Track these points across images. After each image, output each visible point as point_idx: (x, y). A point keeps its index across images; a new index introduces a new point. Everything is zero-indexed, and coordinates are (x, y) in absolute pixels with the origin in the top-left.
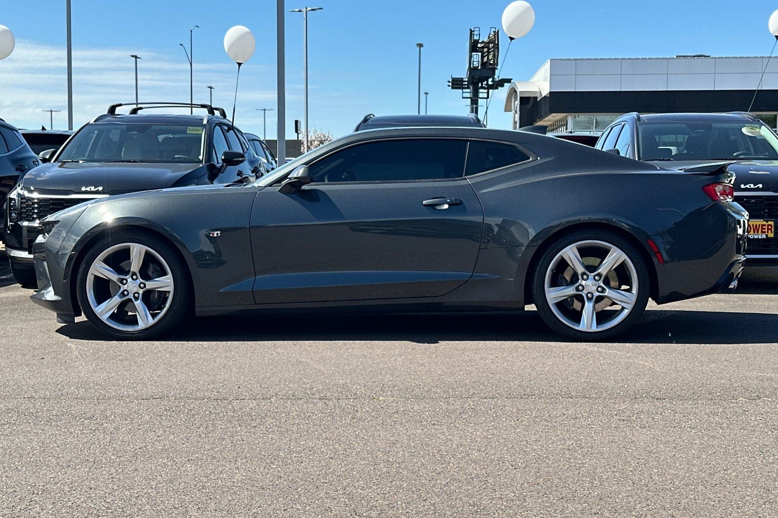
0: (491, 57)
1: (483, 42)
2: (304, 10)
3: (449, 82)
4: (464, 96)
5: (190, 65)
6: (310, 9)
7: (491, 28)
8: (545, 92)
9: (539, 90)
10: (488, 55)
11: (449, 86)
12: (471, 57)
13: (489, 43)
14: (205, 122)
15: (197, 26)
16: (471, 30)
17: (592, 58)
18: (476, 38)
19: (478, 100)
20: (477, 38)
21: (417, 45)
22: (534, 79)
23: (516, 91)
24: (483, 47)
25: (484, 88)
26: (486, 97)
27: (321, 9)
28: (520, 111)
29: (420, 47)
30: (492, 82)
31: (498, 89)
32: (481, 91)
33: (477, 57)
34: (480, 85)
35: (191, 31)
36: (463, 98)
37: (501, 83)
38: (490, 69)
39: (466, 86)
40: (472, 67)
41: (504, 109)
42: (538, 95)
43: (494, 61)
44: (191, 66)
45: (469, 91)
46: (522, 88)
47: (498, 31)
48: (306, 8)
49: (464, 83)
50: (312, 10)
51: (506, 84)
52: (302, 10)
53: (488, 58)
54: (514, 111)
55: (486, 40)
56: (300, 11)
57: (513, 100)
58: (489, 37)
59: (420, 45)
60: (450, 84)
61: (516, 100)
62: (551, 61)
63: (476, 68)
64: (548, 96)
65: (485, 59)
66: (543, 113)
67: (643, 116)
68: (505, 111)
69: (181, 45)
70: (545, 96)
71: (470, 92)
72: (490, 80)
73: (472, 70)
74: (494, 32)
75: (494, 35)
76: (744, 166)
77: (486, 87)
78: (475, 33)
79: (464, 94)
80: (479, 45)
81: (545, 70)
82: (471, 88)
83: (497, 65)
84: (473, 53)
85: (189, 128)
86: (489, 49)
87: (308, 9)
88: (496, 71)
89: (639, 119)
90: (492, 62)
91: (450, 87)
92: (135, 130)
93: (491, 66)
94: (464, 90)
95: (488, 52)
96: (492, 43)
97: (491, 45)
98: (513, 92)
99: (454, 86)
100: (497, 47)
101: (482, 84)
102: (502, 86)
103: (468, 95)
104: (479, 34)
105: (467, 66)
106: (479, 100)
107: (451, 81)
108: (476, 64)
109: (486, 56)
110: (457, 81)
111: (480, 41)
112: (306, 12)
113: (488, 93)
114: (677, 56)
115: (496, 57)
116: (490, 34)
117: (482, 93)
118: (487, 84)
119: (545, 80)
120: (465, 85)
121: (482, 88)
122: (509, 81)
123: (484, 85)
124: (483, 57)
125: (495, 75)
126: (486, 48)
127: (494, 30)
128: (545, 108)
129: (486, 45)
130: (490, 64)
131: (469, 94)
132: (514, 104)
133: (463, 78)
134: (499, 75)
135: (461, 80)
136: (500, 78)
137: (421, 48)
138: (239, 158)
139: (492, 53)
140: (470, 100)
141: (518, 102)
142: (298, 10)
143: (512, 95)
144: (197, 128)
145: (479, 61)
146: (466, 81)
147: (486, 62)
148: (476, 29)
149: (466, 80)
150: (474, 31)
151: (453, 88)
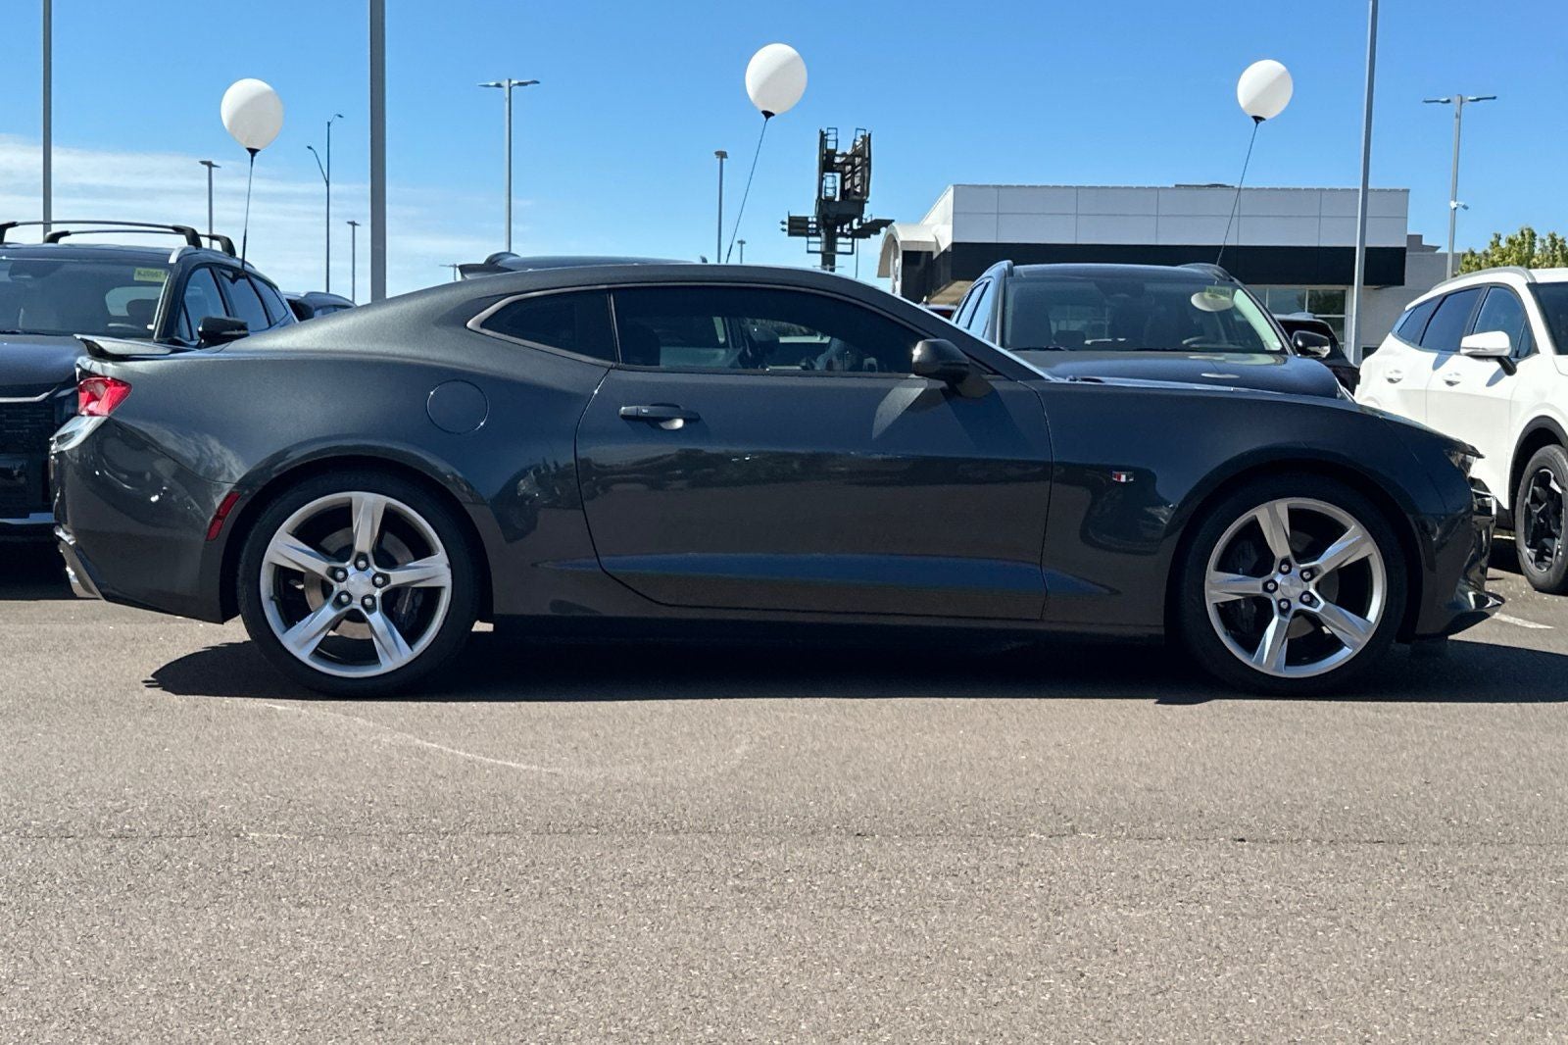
0: (857, 181)
1: (844, 155)
2: (505, 84)
3: (783, 223)
4: (811, 249)
5: (325, 184)
6: (516, 82)
7: (857, 129)
8: (945, 244)
9: (934, 240)
10: (852, 178)
11: (784, 230)
12: (821, 179)
13: (854, 155)
14: (173, 260)
15: (340, 116)
16: (822, 133)
17: (1027, 185)
18: (831, 146)
19: (834, 256)
20: (834, 147)
21: (717, 153)
22: (928, 222)
23: (895, 241)
24: (844, 164)
25: (847, 236)
26: (850, 250)
27: (537, 83)
28: (903, 276)
29: (722, 158)
30: (858, 224)
31: (869, 237)
32: (840, 240)
33: (833, 182)
34: (838, 230)
35: (329, 124)
36: (809, 252)
37: (874, 227)
38: (855, 201)
39: (814, 232)
40: (823, 197)
41: (877, 273)
42: (933, 248)
43: (862, 189)
44: (328, 185)
45: (818, 239)
46: (908, 234)
47: (870, 135)
48: (510, 81)
49: (810, 226)
50: (520, 84)
51: (883, 230)
52: (502, 84)
53: (852, 183)
54: (893, 277)
55: (849, 152)
56: (498, 86)
57: (892, 257)
58: (854, 146)
59: (722, 155)
60: (786, 227)
61: (896, 257)
62: (955, 189)
63: (830, 200)
64: (950, 250)
65: (848, 185)
66: (941, 279)
67: (1019, 268)
68: (879, 276)
69: (309, 148)
70: (945, 251)
71: (821, 243)
72: (856, 221)
73: (824, 203)
74: (862, 137)
75: (863, 143)
76: (1193, 362)
77: (849, 233)
78: (829, 137)
79: (810, 245)
80: (838, 160)
81: (946, 202)
82: (823, 234)
83: (868, 195)
84: (826, 174)
85: (138, 269)
86: (854, 166)
87: (513, 82)
88: (866, 205)
89: (1010, 272)
90: (858, 190)
91: (786, 233)
92: (26, 272)
93: (856, 197)
94: (811, 239)
95: (853, 172)
96: (859, 156)
97: (858, 160)
98: (891, 241)
99: (795, 231)
100: (867, 163)
101: (842, 229)
102: (877, 232)
103: (818, 247)
104: (837, 141)
105: (816, 197)
106: (837, 257)
107: (787, 220)
108: (830, 193)
109: (848, 179)
110: (797, 221)
111: (838, 153)
112: (510, 88)
113: (853, 244)
114: (1176, 186)
115: (865, 181)
116: (855, 140)
117: (843, 244)
118: (851, 227)
119: (945, 223)
120: (812, 229)
121: (842, 235)
122: (887, 223)
123: (845, 231)
124: (843, 181)
125: (863, 213)
126: (848, 164)
127: (863, 133)
128: (945, 271)
129: (849, 159)
130: (856, 193)
131: (819, 245)
132: (894, 264)
133: (807, 218)
134: (870, 213)
135: (805, 220)
136: (874, 219)
137: (724, 160)
138: (233, 330)
139: (859, 174)
140: (820, 256)
141: (899, 262)
142: (493, 84)
143: (891, 248)
144: (154, 271)
145: (835, 188)
146: (812, 223)
147: (849, 190)
148: (830, 131)
149: (815, 220)
150: (827, 135)
151: (791, 234)
